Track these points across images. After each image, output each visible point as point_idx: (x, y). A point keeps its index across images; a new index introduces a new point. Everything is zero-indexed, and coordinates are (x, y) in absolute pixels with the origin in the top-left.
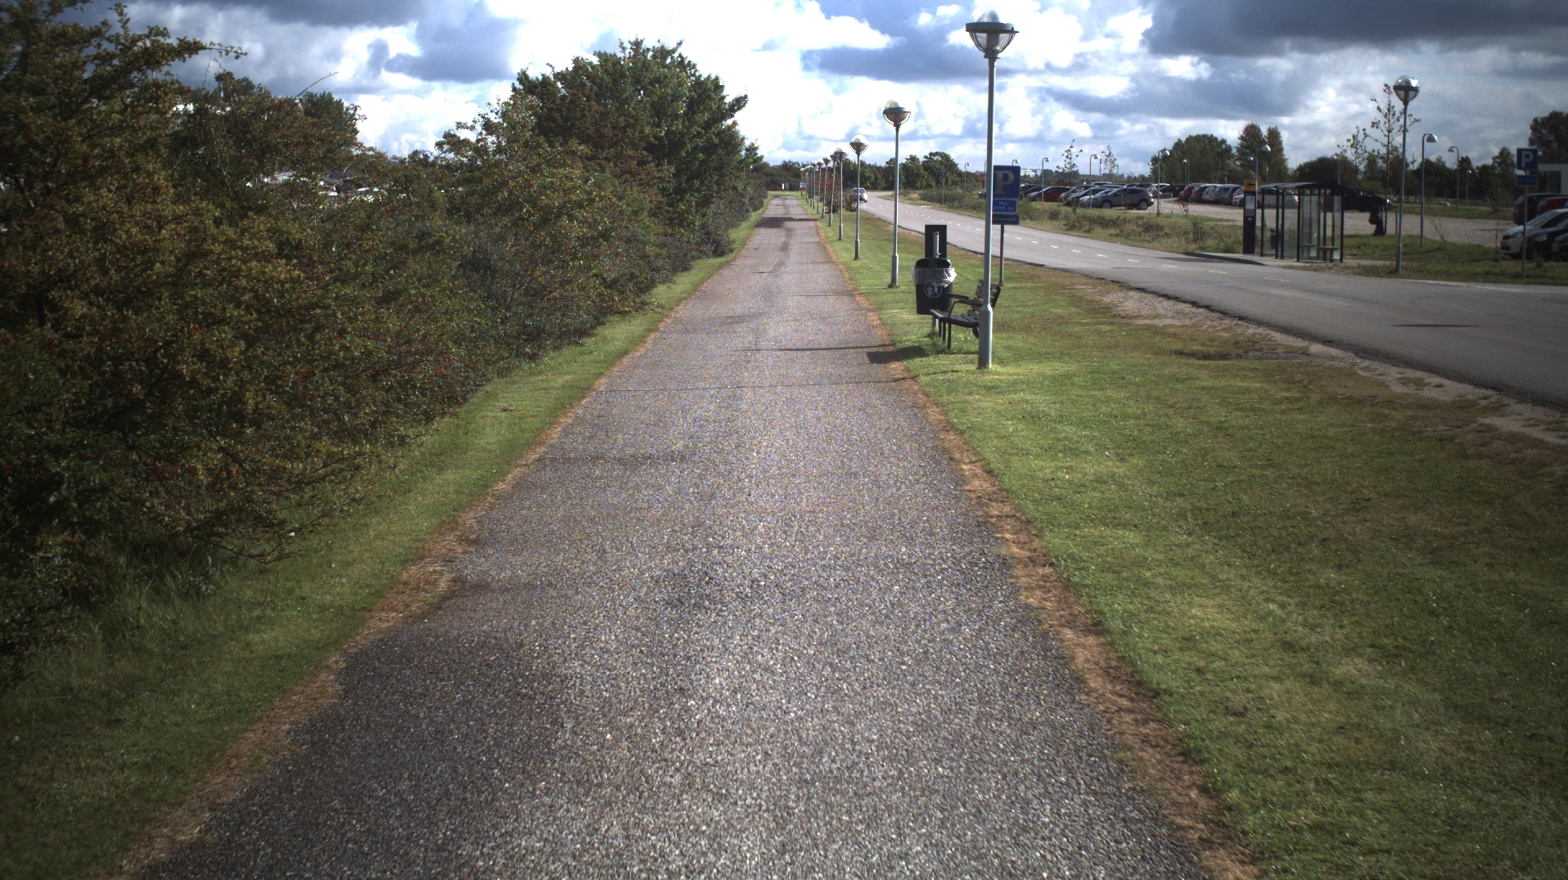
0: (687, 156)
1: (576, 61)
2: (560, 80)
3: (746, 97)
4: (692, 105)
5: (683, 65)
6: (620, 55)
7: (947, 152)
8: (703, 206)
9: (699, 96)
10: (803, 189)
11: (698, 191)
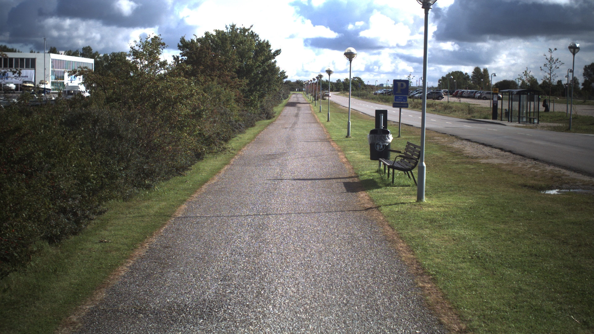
0: (254, 76)
1: (206, 34)
2: (199, 42)
3: (280, 50)
4: (257, 53)
5: (254, 36)
6: (225, 31)
7: (360, 77)
8: (261, 98)
9: (260, 49)
10: (304, 91)
11: (259, 91)
